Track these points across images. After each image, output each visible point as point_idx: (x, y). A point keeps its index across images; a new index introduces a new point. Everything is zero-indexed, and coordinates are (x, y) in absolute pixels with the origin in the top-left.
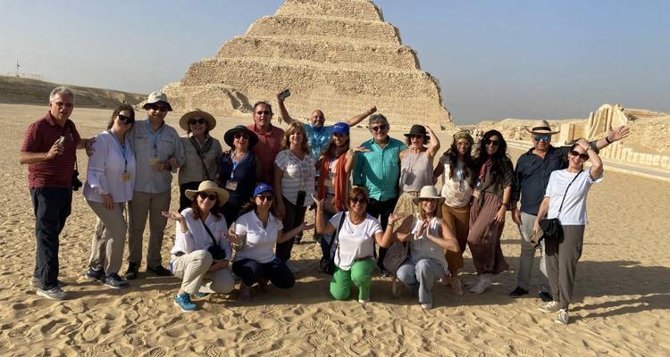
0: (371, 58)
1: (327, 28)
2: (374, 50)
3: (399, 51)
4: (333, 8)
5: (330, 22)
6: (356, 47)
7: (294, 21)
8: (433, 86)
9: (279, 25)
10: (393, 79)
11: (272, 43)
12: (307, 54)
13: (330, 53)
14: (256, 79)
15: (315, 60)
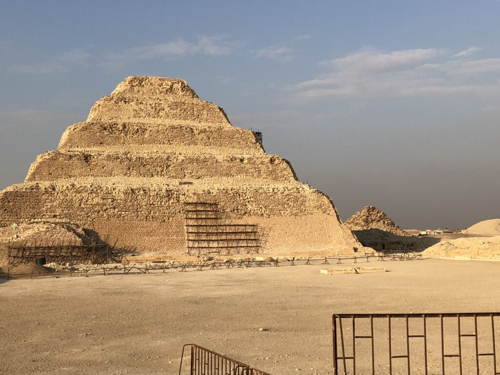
0: (240, 171)
2: (242, 160)
3: (272, 161)
4: (167, 109)
5: (173, 127)
6: (220, 158)
7: (124, 126)
8: (326, 200)
9: (106, 133)
10: (280, 196)
12: (159, 169)
13: (190, 167)
14: (105, 207)
15: (173, 177)
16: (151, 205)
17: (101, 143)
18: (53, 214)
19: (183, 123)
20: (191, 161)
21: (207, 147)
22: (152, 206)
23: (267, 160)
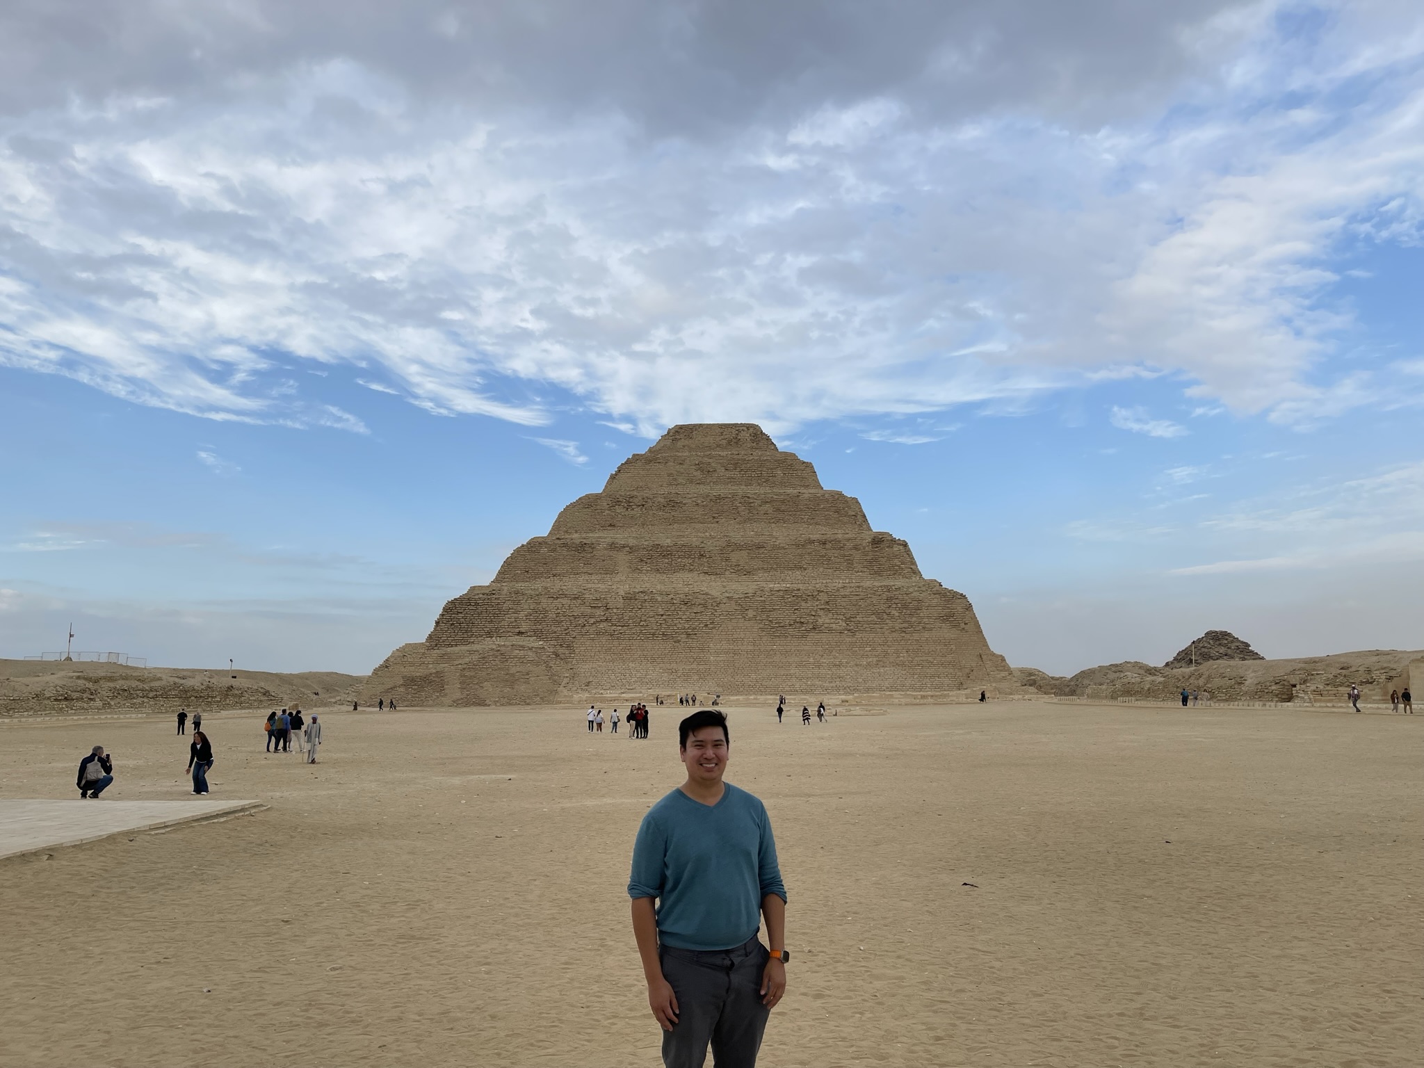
1: (718, 508)
2: (822, 544)
3: (873, 544)
4: (721, 471)
5: (719, 498)
6: (785, 541)
9: (619, 509)
11: (613, 546)
12: (687, 561)
13: (735, 557)
14: (592, 621)
15: (705, 573)
16: (662, 615)
17: (611, 525)
18: (517, 630)
19: (741, 490)
20: (739, 547)
21: (773, 525)
22: (664, 617)
23: (865, 543)
